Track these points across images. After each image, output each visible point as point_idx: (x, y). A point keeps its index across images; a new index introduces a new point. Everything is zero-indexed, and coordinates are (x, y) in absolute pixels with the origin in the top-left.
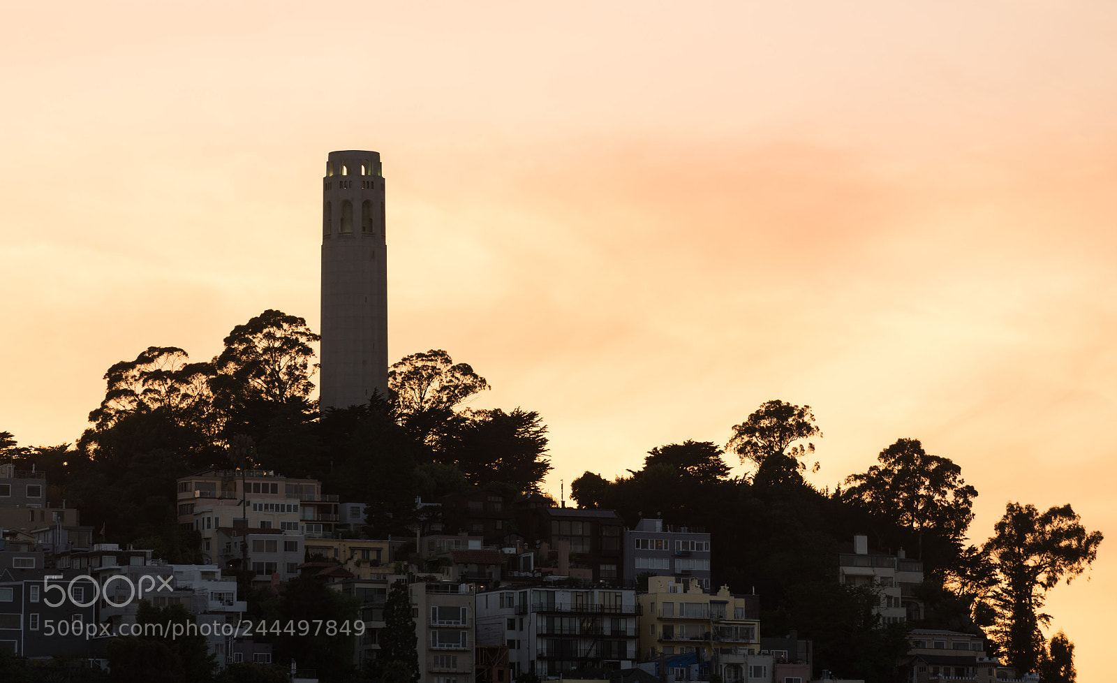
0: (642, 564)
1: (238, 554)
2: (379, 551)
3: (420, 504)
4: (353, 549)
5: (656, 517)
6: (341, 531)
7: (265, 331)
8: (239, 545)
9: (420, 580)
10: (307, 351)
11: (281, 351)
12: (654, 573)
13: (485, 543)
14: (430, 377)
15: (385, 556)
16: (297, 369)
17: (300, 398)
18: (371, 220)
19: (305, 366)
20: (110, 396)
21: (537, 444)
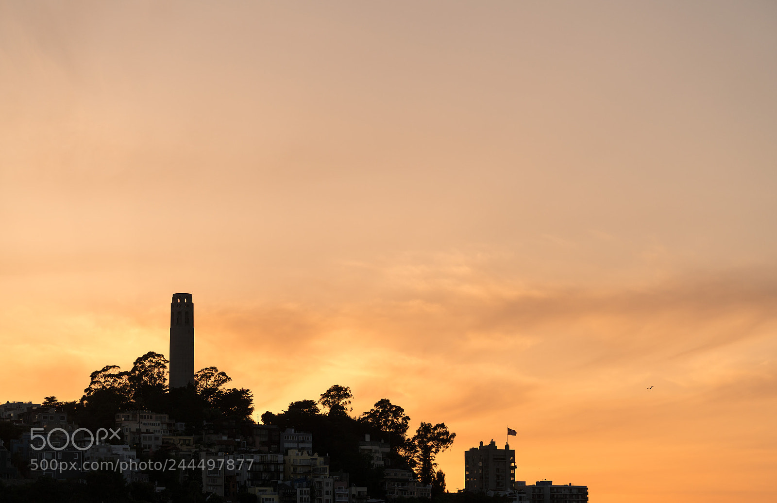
0: (286, 445)
1: (137, 442)
2: (190, 440)
3: (205, 423)
4: (180, 440)
5: (293, 428)
6: (175, 433)
7: (149, 359)
8: (138, 438)
9: (204, 451)
10: (165, 367)
11: (155, 366)
12: (291, 448)
13: (229, 437)
14: (210, 377)
15: (192, 442)
16: (161, 373)
17: (162, 384)
18: (188, 319)
19: (163, 372)
20: (92, 383)
21: (249, 401)
